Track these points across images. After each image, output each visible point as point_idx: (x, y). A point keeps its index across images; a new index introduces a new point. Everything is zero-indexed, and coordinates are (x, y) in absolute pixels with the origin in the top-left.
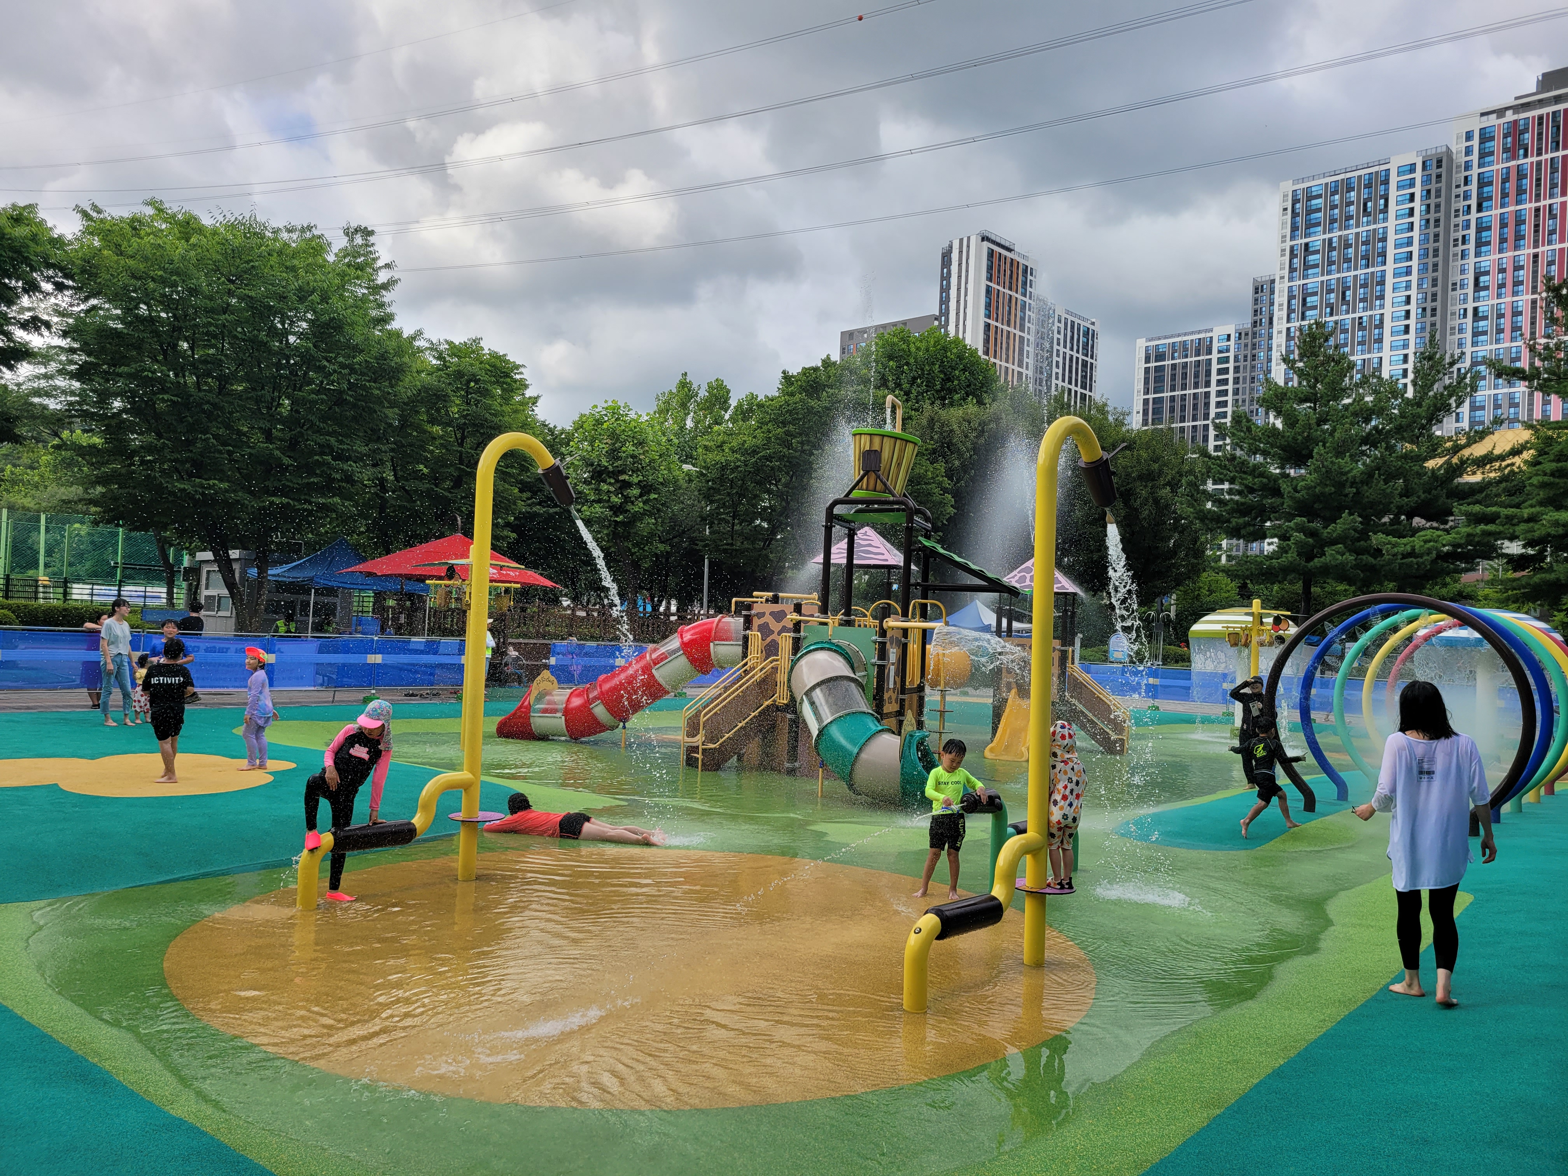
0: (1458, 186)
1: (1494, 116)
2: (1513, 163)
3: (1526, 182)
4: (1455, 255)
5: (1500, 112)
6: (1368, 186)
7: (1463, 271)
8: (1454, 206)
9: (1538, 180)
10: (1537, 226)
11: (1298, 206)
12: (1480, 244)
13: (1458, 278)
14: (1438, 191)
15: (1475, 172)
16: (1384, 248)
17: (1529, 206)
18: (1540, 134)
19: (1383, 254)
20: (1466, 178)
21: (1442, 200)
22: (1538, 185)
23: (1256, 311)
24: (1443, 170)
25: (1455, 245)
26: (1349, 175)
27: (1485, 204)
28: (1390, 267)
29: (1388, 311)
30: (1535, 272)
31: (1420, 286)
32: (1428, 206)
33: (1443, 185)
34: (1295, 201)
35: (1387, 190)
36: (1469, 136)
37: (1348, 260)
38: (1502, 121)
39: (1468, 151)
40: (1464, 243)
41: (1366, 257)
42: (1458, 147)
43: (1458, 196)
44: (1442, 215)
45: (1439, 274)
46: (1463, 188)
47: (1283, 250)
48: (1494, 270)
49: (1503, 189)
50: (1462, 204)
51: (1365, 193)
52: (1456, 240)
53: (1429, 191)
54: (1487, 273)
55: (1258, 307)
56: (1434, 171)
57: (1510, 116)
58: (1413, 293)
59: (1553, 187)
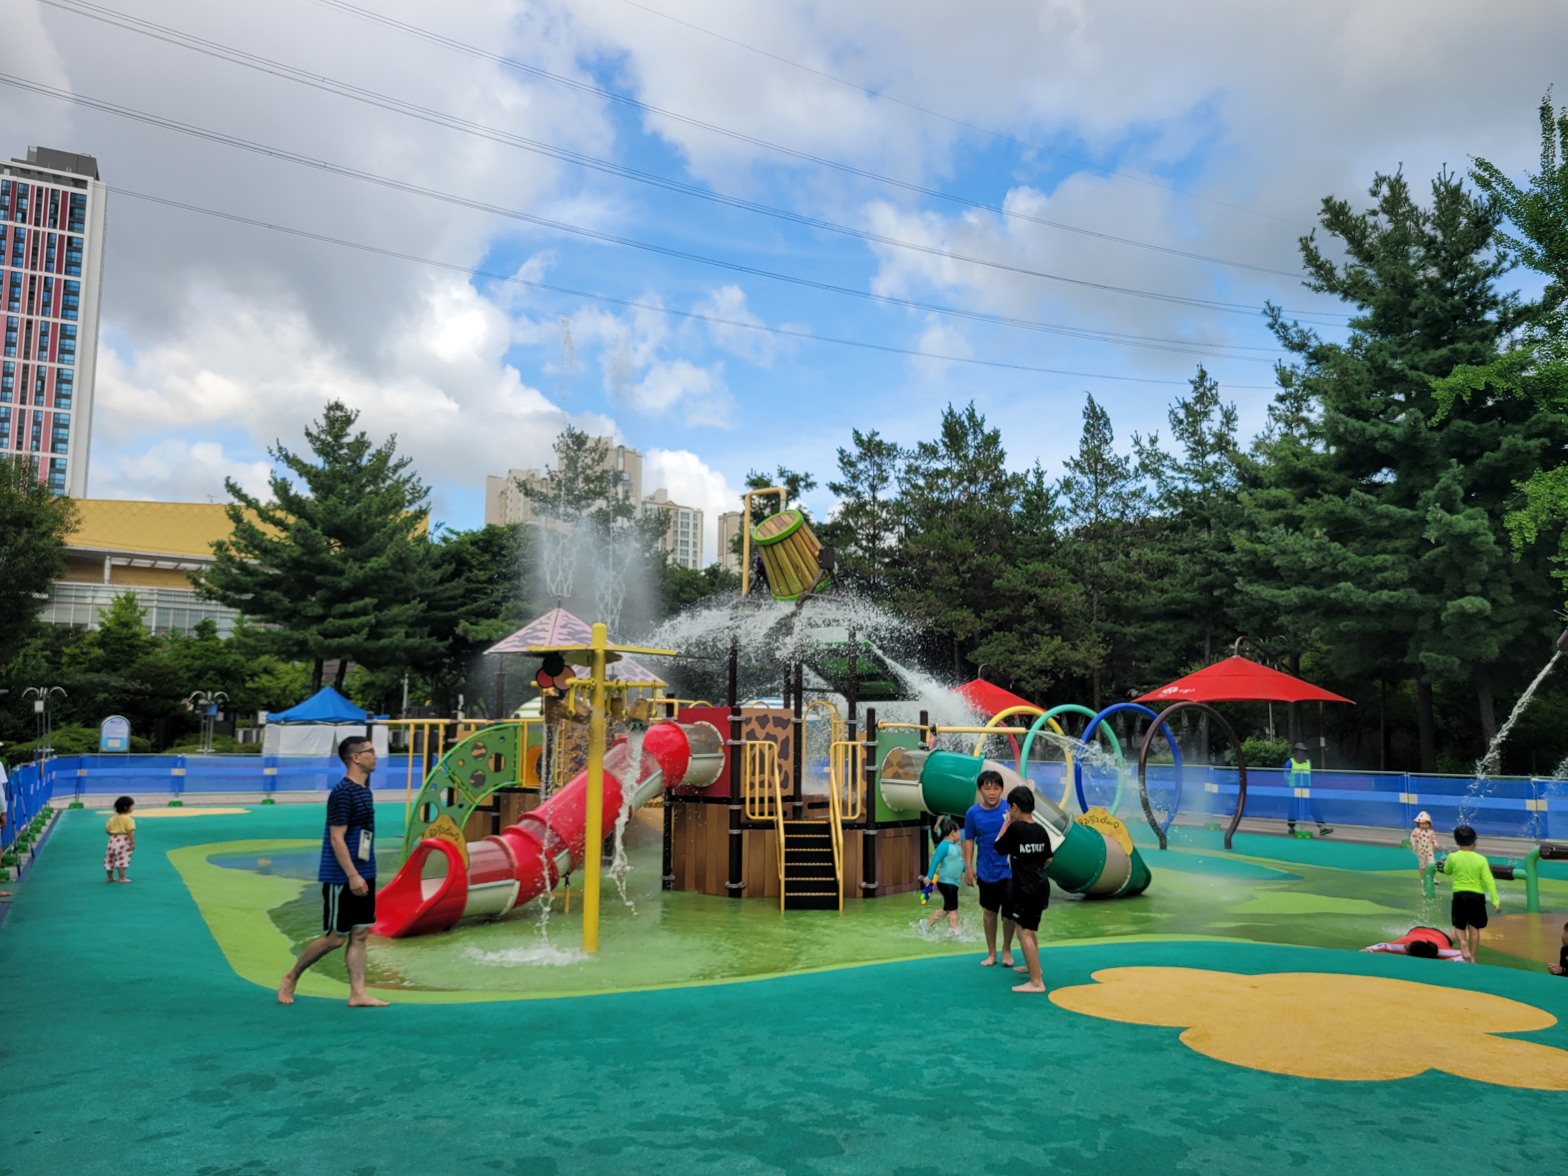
2: (9, 223)
3: (23, 247)
9: (35, 249)
10: (31, 293)
17: (24, 271)
18: (39, 205)
22: (35, 254)
30: (28, 339)
57: (8, 176)
59: (50, 261)
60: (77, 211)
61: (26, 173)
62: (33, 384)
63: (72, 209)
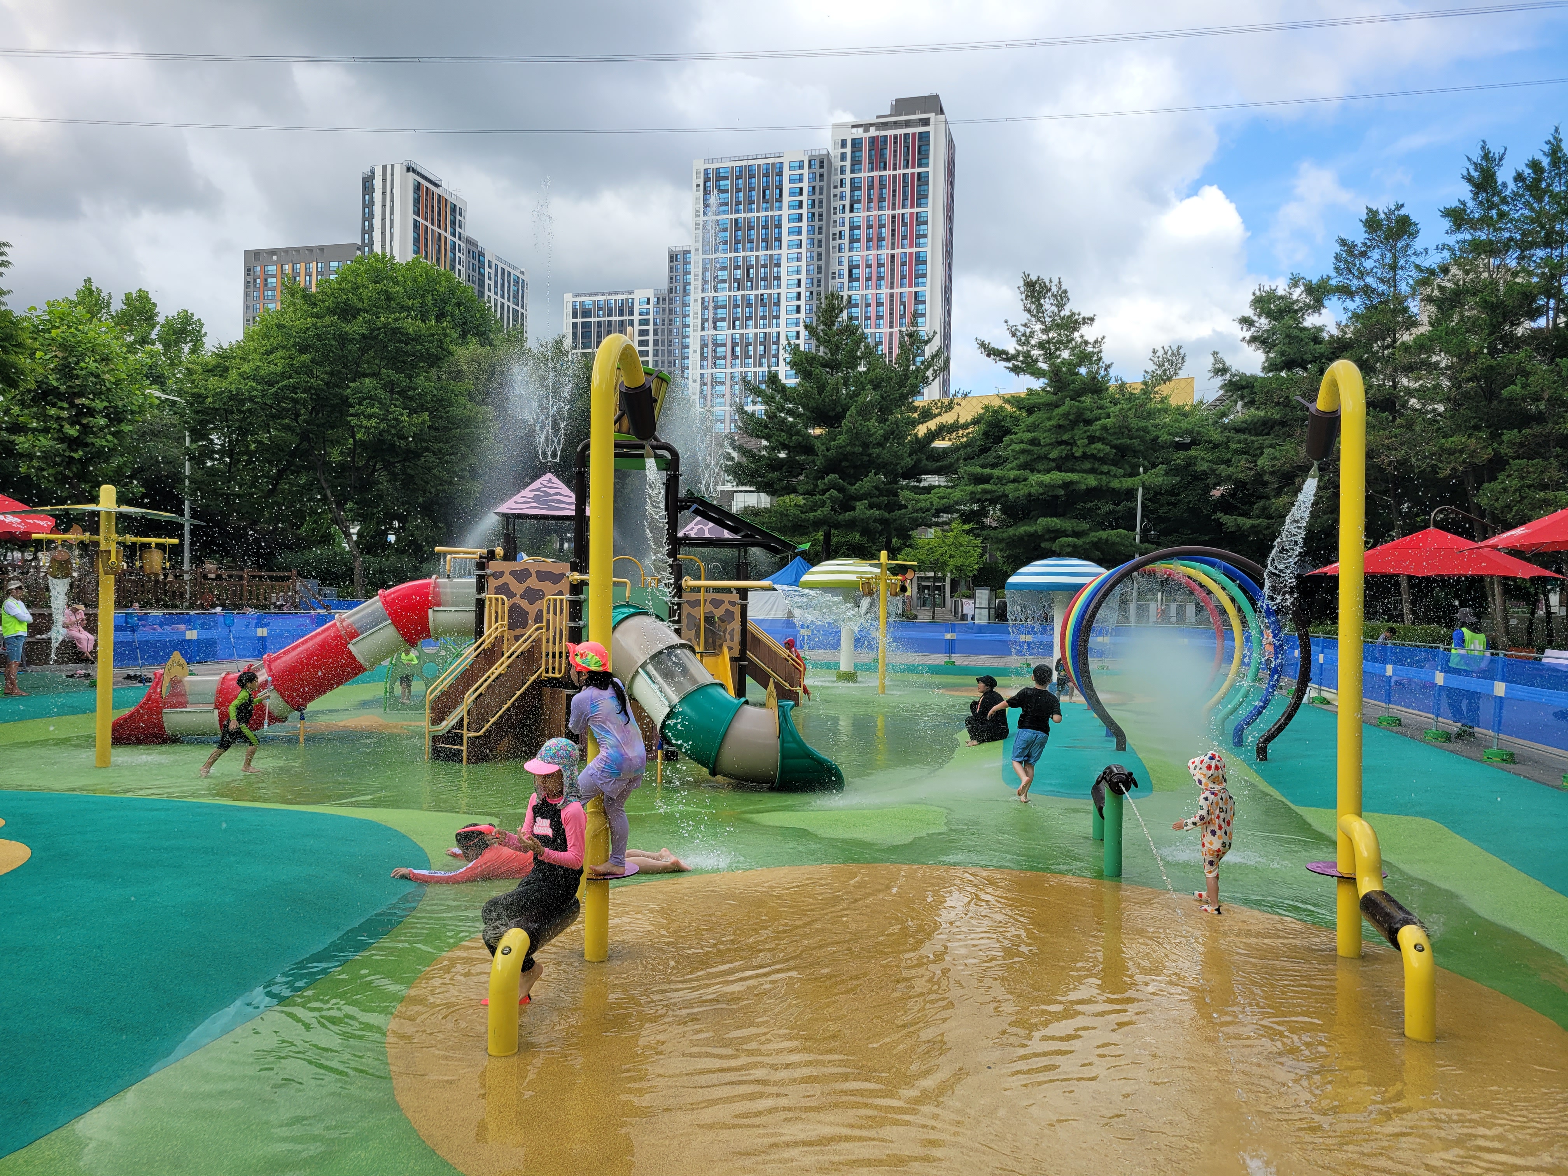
0: (835, 187)
1: (861, 130)
2: (875, 173)
3: (885, 191)
4: (834, 248)
5: (866, 127)
6: (766, 175)
7: (840, 263)
8: (833, 204)
9: (894, 191)
10: (893, 230)
11: (708, 184)
12: (852, 241)
13: (836, 268)
14: (821, 188)
15: (848, 176)
16: (780, 233)
17: (887, 213)
18: (895, 151)
19: (779, 239)
20: (841, 180)
21: (824, 197)
22: (894, 196)
23: (671, 278)
24: (825, 170)
25: (834, 239)
26: (751, 162)
27: (856, 206)
28: (784, 252)
29: (783, 291)
30: (892, 270)
31: (808, 271)
32: (814, 201)
33: (824, 183)
34: (706, 180)
35: (781, 181)
36: (843, 144)
37: (751, 241)
38: (868, 135)
39: (843, 157)
40: (840, 238)
41: (765, 240)
42: (835, 152)
43: (835, 196)
44: (824, 210)
45: (823, 263)
46: (839, 190)
47: (697, 224)
48: (863, 265)
49: (869, 195)
50: (838, 204)
51: (763, 180)
52: (834, 235)
53: (814, 188)
54: (858, 267)
55: (674, 274)
56: (818, 171)
57: (873, 132)
58: (803, 277)
59: (905, 199)
60: (923, 148)
61: (885, 126)
62: (898, 309)
63: (919, 147)
